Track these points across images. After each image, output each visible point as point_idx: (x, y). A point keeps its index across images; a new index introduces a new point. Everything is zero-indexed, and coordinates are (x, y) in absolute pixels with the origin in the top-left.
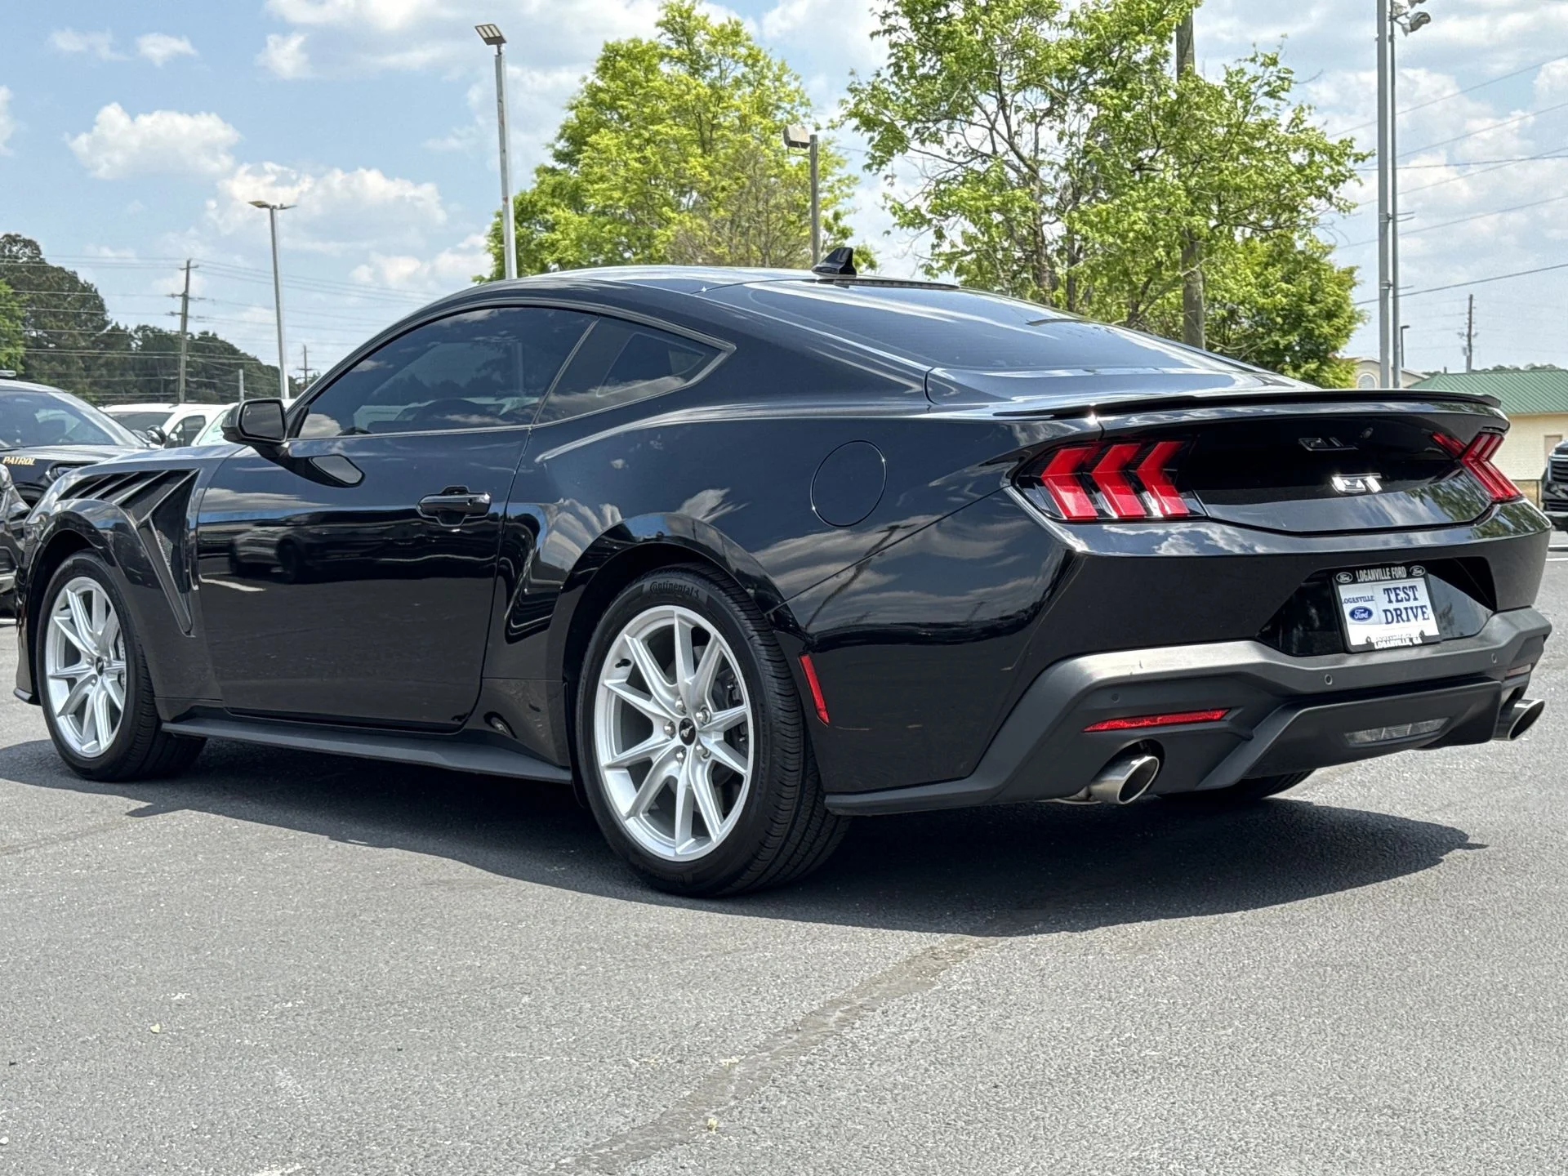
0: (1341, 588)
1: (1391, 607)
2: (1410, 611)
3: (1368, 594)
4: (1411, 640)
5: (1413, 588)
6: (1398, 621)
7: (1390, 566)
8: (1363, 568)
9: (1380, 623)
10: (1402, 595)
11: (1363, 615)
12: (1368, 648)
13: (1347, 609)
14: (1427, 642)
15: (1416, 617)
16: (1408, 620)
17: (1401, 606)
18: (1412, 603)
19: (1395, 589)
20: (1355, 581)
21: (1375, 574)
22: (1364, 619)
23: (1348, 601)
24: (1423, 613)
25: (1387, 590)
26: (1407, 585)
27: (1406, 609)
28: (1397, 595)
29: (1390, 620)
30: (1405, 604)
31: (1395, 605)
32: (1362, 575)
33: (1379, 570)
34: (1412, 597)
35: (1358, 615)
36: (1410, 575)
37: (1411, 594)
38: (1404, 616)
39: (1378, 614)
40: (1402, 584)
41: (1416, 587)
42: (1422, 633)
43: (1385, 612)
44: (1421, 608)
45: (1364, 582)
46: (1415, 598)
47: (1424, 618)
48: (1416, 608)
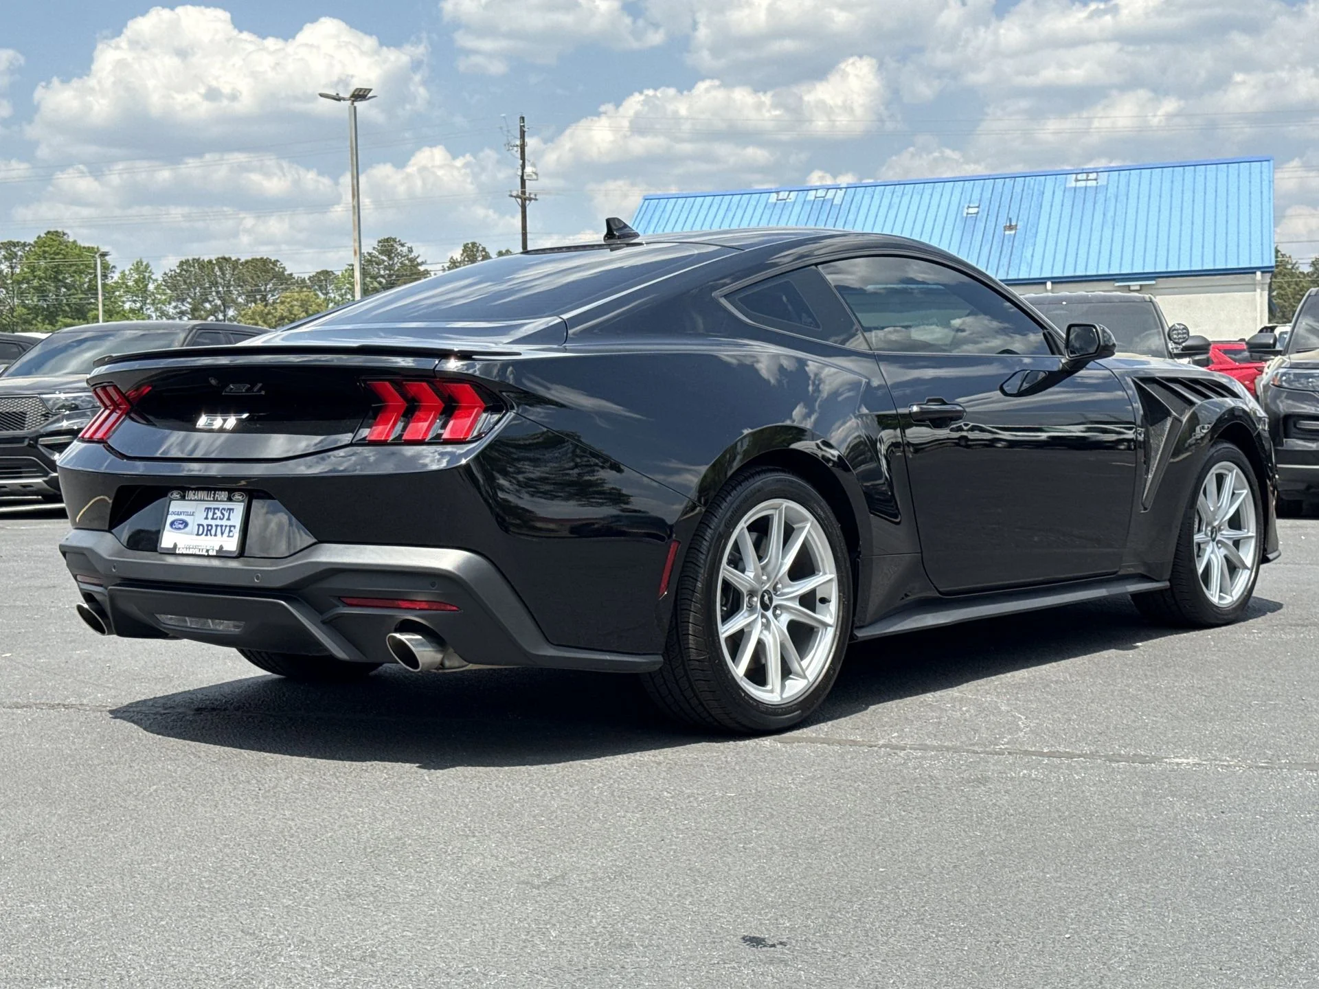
0: (171, 502)
1: (205, 523)
2: (219, 528)
3: (190, 510)
4: (207, 551)
5: (230, 510)
7: (215, 490)
8: (192, 489)
9: (192, 534)
10: (218, 514)
11: (180, 526)
12: (172, 552)
13: (170, 519)
14: (222, 555)
15: (222, 534)
16: (215, 535)
17: (213, 523)
18: (224, 522)
19: (214, 509)
20: (183, 498)
21: (202, 494)
22: (180, 529)
23: (174, 513)
24: (230, 531)
25: (208, 509)
26: (226, 507)
27: (217, 526)
28: (214, 513)
29: (200, 532)
30: (219, 522)
31: (210, 522)
32: (191, 495)
33: (205, 493)
34: (226, 516)
35: (177, 525)
36: (230, 499)
37: (226, 515)
38: (213, 532)
39: (192, 526)
40: (221, 505)
41: (233, 509)
42: (221, 547)
43: (199, 525)
44: (230, 526)
45: (191, 500)
46: (229, 519)
47: (229, 536)
48: (226, 526)
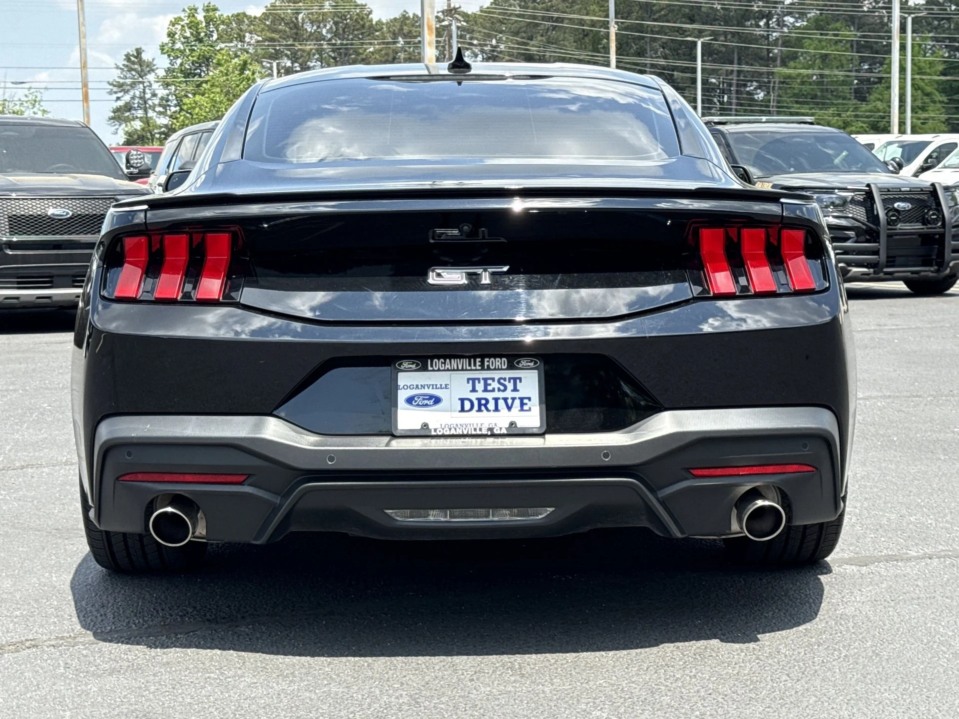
0: (400, 375)
1: (473, 396)
2: (501, 402)
3: (441, 382)
4: (489, 429)
5: (516, 379)
6: (480, 410)
7: (482, 357)
8: (438, 358)
9: (451, 410)
10: (495, 386)
11: (426, 402)
12: (424, 433)
13: (402, 395)
14: (515, 433)
15: (509, 408)
16: (497, 409)
17: (489, 396)
18: (509, 394)
19: (486, 379)
20: (425, 369)
21: (459, 363)
22: (427, 405)
23: (409, 387)
24: (523, 404)
25: (472, 380)
26: (507, 376)
27: (496, 399)
28: (487, 385)
29: (467, 408)
31: (481, 394)
32: (437, 363)
33: (465, 360)
34: (510, 387)
35: (419, 402)
36: (514, 367)
37: (510, 385)
38: (491, 406)
39: (450, 402)
40: (497, 375)
41: (520, 379)
42: (512, 424)
43: (462, 401)
44: (522, 399)
45: (439, 370)
46: (515, 389)
47: (522, 410)
48: (513, 399)
